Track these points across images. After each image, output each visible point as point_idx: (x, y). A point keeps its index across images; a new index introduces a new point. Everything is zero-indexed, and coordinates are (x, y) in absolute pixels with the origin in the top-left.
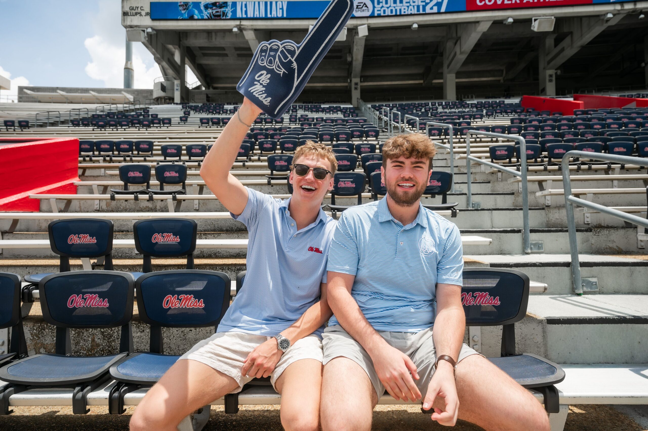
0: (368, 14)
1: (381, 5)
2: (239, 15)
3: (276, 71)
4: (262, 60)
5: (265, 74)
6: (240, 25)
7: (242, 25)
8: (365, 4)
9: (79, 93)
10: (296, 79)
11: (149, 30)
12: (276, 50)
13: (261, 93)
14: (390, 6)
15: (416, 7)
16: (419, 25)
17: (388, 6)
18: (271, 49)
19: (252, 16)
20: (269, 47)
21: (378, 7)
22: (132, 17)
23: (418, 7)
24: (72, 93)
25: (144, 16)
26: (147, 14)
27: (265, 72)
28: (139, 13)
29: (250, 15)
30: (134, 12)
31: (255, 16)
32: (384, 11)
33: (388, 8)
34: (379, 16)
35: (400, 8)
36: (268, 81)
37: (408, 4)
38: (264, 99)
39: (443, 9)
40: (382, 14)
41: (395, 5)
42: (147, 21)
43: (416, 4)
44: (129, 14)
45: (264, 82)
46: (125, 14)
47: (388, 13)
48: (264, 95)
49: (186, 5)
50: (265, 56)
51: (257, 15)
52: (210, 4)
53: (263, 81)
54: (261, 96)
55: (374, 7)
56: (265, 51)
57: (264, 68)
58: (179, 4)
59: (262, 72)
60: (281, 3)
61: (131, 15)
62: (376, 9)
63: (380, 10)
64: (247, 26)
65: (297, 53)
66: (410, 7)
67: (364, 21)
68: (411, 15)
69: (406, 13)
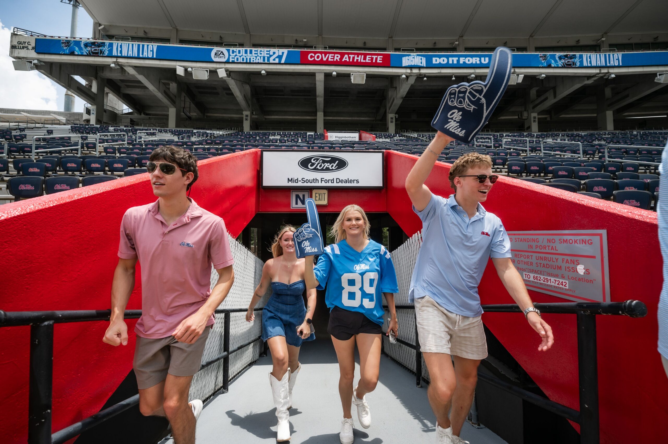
0: (224, 60)
1: (235, 54)
2: (115, 53)
3: (466, 108)
4: (452, 101)
5: (457, 112)
6: (117, 62)
7: (118, 62)
8: (222, 52)
9: (15, 113)
10: (485, 111)
11: (36, 62)
12: (465, 92)
13: (457, 128)
14: (242, 55)
15: (262, 58)
16: (266, 72)
17: (241, 55)
18: (460, 92)
19: (126, 55)
20: (457, 90)
21: (232, 55)
22: (20, 50)
23: (264, 57)
24: (9, 113)
25: (30, 50)
26: (33, 48)
27: (456, 111)
28: (26, 47)
29: (125, 53)
30: (21, 46)
31: (129, 55)
32: (237, 59)
33: (240, 56)
34: (233, 62)
35: (250, 57)
36: (461, 117)
37: (256, 55)
38: (460, 132)
39: (283, 61)
40: (236, 61)
41: (246, 55)
42: (32, 54)
43: (263, 55)
44: (17, 48)
45: (457, 118)
46: (13, 47)
47: (240, 60)
48: (459, 130)
49: (68, 43)
50: (454, 98)
51: (130, 54)
52: (89, 43)
53: (455, 118)
54: (457, 130)
55: (229, 55)
56: (454, 94)
57: (455, 108)
58: (62, 41)
59: (453, 111)
60: (152, 46)
61: (18, 49)
62: (231, 57)
63: (234, 58)
64: (124, 63)
65: (485, 90)
66: (258, 57)
67: (223, 66)
68: (258, 63)
69: (255, 62)
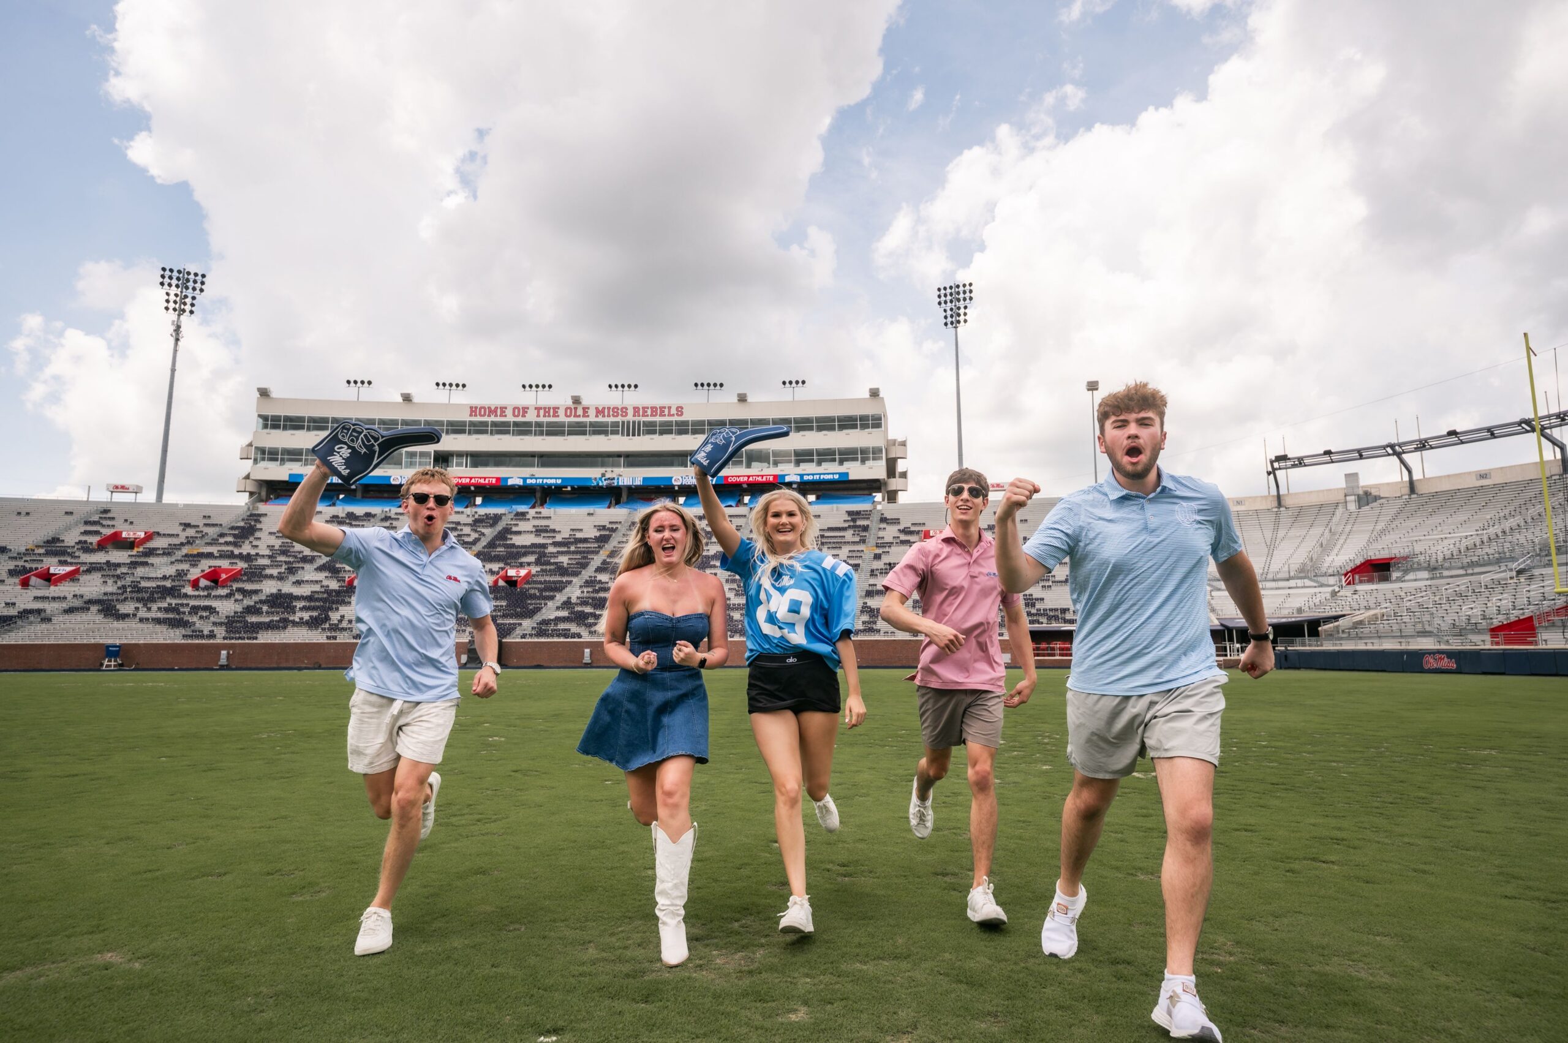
3: (357, 449)
5: (345, 449)
13: (341, 464)
36: (348, 455)
38: (343, 470)
45: (344, 455)
48: (344, 467)
54: (341, 467)
57: (345, 443)
59: (342, 446)
65: (381, 440)
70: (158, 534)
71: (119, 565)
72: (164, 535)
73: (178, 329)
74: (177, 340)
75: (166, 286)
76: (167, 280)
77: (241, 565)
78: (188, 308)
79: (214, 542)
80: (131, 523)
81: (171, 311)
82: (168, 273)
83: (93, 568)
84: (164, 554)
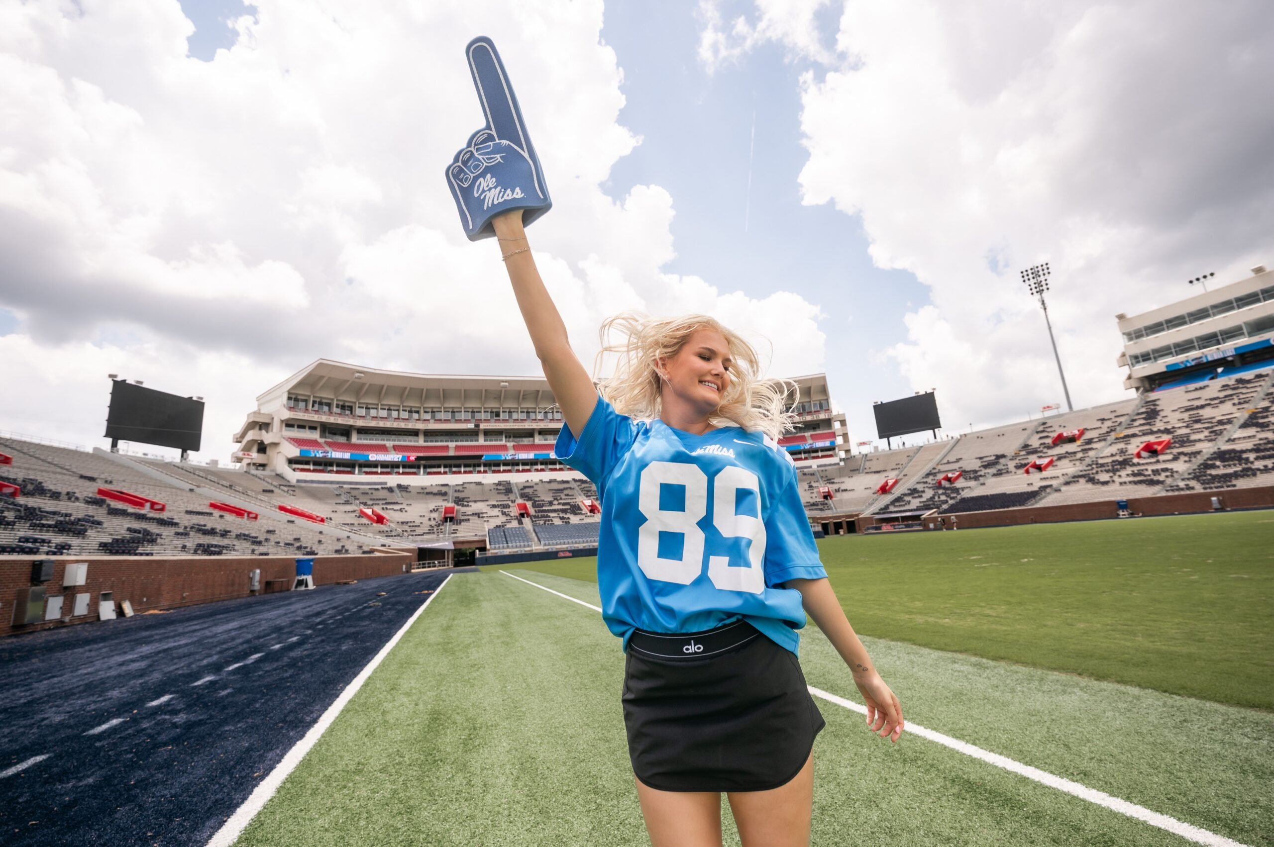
70: (1086, 429)
71: (1075, 453)
72: (1091, 429)
73: (1043, 303)
74: (1045, 309)
75: (1027, 281)
76: (1026, 278)
77: (1165, 438)
78: (1044, 287)
79: (1129, 426)
80: (1064, 427)
81: (1035, 294)
82: (1025, 273)
83: (1060, 457)
84: (1100, 441)
